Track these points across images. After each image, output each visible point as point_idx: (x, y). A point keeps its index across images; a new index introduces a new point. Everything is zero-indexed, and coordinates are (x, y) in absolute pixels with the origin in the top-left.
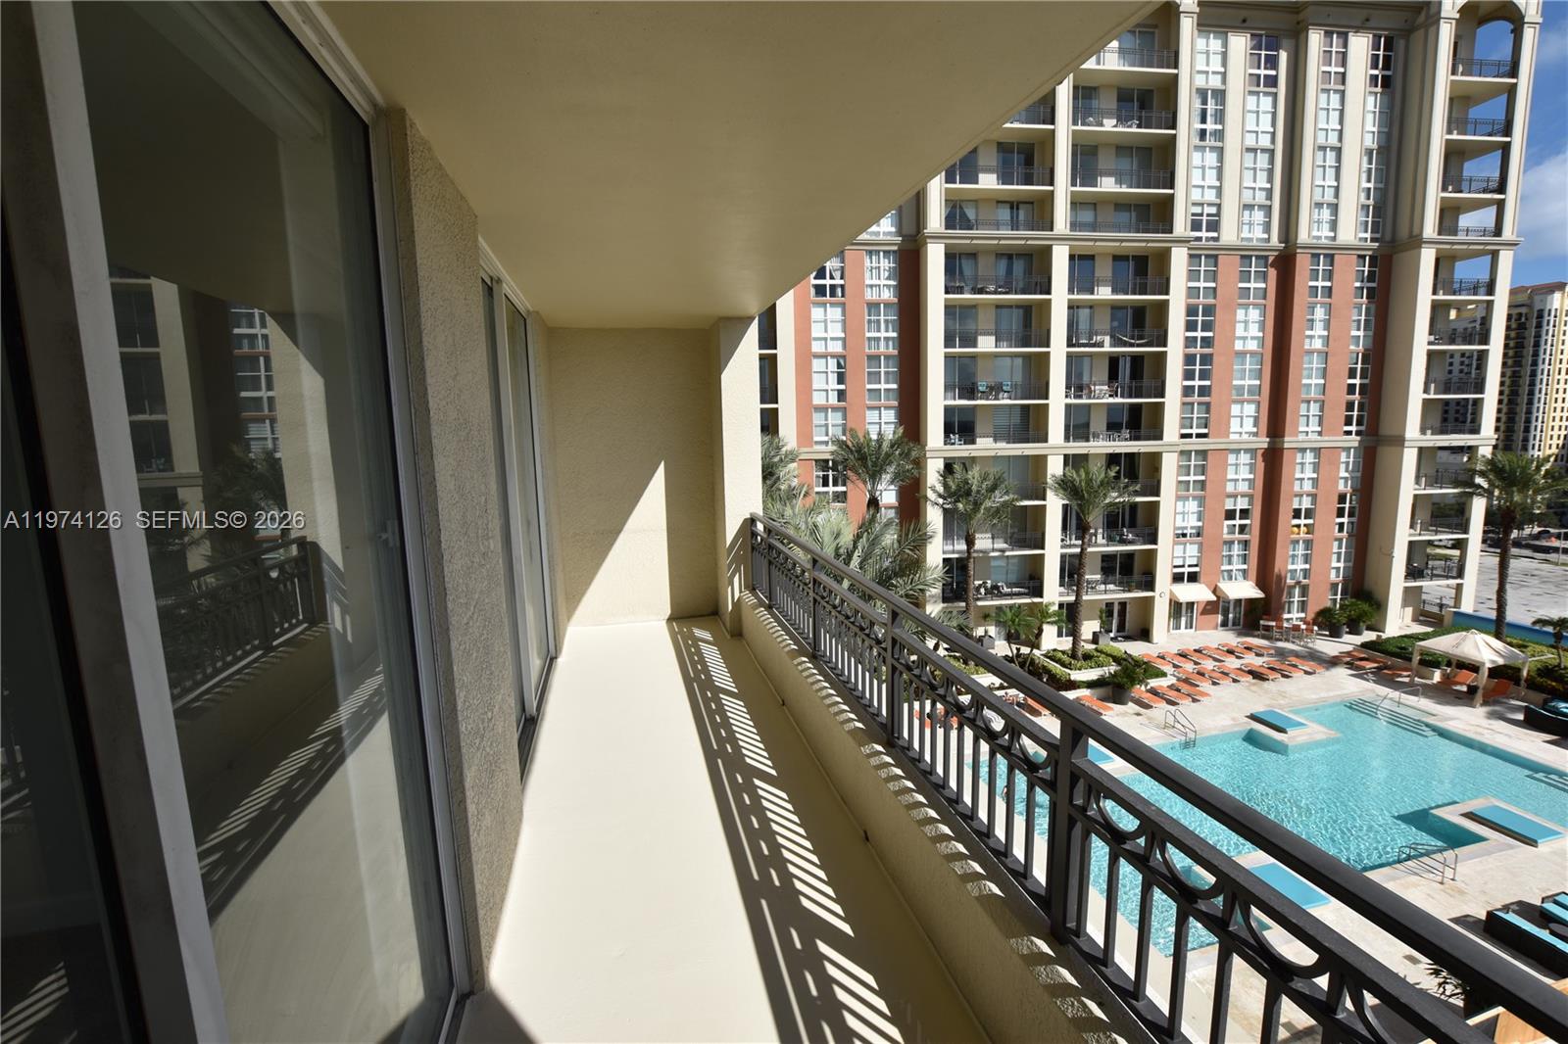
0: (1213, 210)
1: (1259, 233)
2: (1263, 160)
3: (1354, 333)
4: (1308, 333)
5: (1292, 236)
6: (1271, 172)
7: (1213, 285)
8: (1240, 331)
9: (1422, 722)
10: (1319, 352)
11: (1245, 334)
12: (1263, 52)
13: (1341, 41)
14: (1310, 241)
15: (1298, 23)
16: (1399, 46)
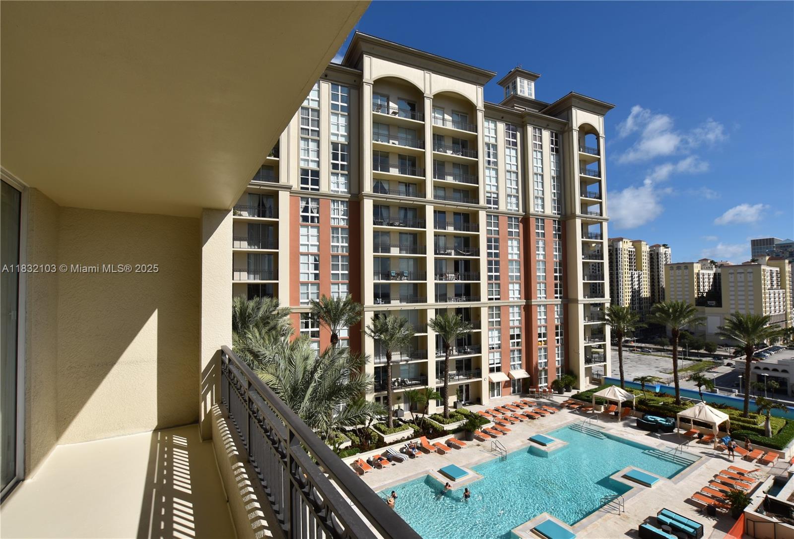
0: (495, 196)
1: (514, 208)
2: (514, 176)
3: (555, 253)
4: (537, 252)
5: (528, 211)
6: (517, 182)
7: (497, 229)
8: (510, 251)
9: (600, 432)
10: (542, 261)
11: (512, 252)
12: (511, 132)
13: (539, 132)
14: (535, 213)
15: (523, 122)
16: (560, 137)
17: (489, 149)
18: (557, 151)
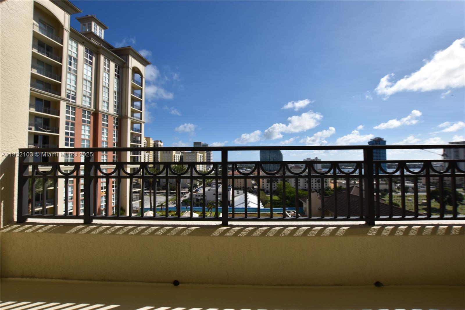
0: (74, 93)
1: (87, 105)
2: (88, 84)
3: (114, 138)
4: (103, 136)
5: (97, 108)
6: (91, 88)
7: (74, 116)
8: (83, 132)
10: (106, 142)
11: (84, 134)
12: (88, 54)
13: (108, 62)
14: (102, 110)
15: (98, 51)
16: (121, 69)
17: (71, 59)
18: (118, 77)
